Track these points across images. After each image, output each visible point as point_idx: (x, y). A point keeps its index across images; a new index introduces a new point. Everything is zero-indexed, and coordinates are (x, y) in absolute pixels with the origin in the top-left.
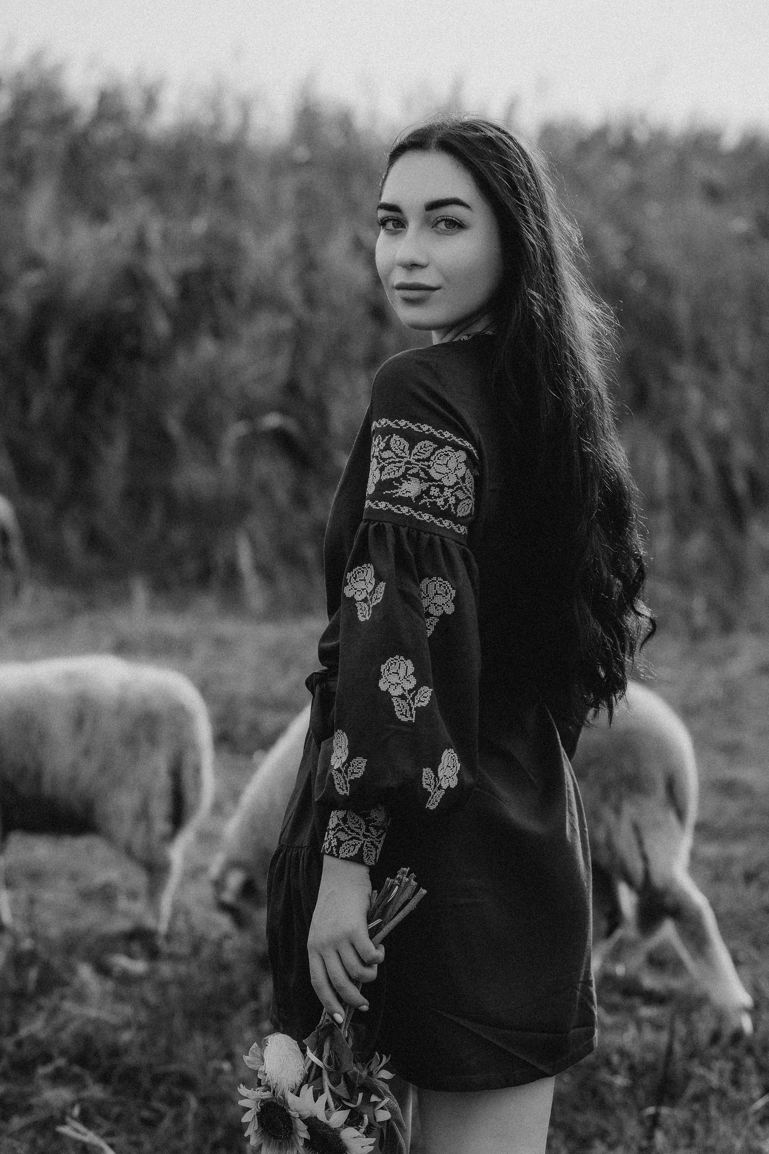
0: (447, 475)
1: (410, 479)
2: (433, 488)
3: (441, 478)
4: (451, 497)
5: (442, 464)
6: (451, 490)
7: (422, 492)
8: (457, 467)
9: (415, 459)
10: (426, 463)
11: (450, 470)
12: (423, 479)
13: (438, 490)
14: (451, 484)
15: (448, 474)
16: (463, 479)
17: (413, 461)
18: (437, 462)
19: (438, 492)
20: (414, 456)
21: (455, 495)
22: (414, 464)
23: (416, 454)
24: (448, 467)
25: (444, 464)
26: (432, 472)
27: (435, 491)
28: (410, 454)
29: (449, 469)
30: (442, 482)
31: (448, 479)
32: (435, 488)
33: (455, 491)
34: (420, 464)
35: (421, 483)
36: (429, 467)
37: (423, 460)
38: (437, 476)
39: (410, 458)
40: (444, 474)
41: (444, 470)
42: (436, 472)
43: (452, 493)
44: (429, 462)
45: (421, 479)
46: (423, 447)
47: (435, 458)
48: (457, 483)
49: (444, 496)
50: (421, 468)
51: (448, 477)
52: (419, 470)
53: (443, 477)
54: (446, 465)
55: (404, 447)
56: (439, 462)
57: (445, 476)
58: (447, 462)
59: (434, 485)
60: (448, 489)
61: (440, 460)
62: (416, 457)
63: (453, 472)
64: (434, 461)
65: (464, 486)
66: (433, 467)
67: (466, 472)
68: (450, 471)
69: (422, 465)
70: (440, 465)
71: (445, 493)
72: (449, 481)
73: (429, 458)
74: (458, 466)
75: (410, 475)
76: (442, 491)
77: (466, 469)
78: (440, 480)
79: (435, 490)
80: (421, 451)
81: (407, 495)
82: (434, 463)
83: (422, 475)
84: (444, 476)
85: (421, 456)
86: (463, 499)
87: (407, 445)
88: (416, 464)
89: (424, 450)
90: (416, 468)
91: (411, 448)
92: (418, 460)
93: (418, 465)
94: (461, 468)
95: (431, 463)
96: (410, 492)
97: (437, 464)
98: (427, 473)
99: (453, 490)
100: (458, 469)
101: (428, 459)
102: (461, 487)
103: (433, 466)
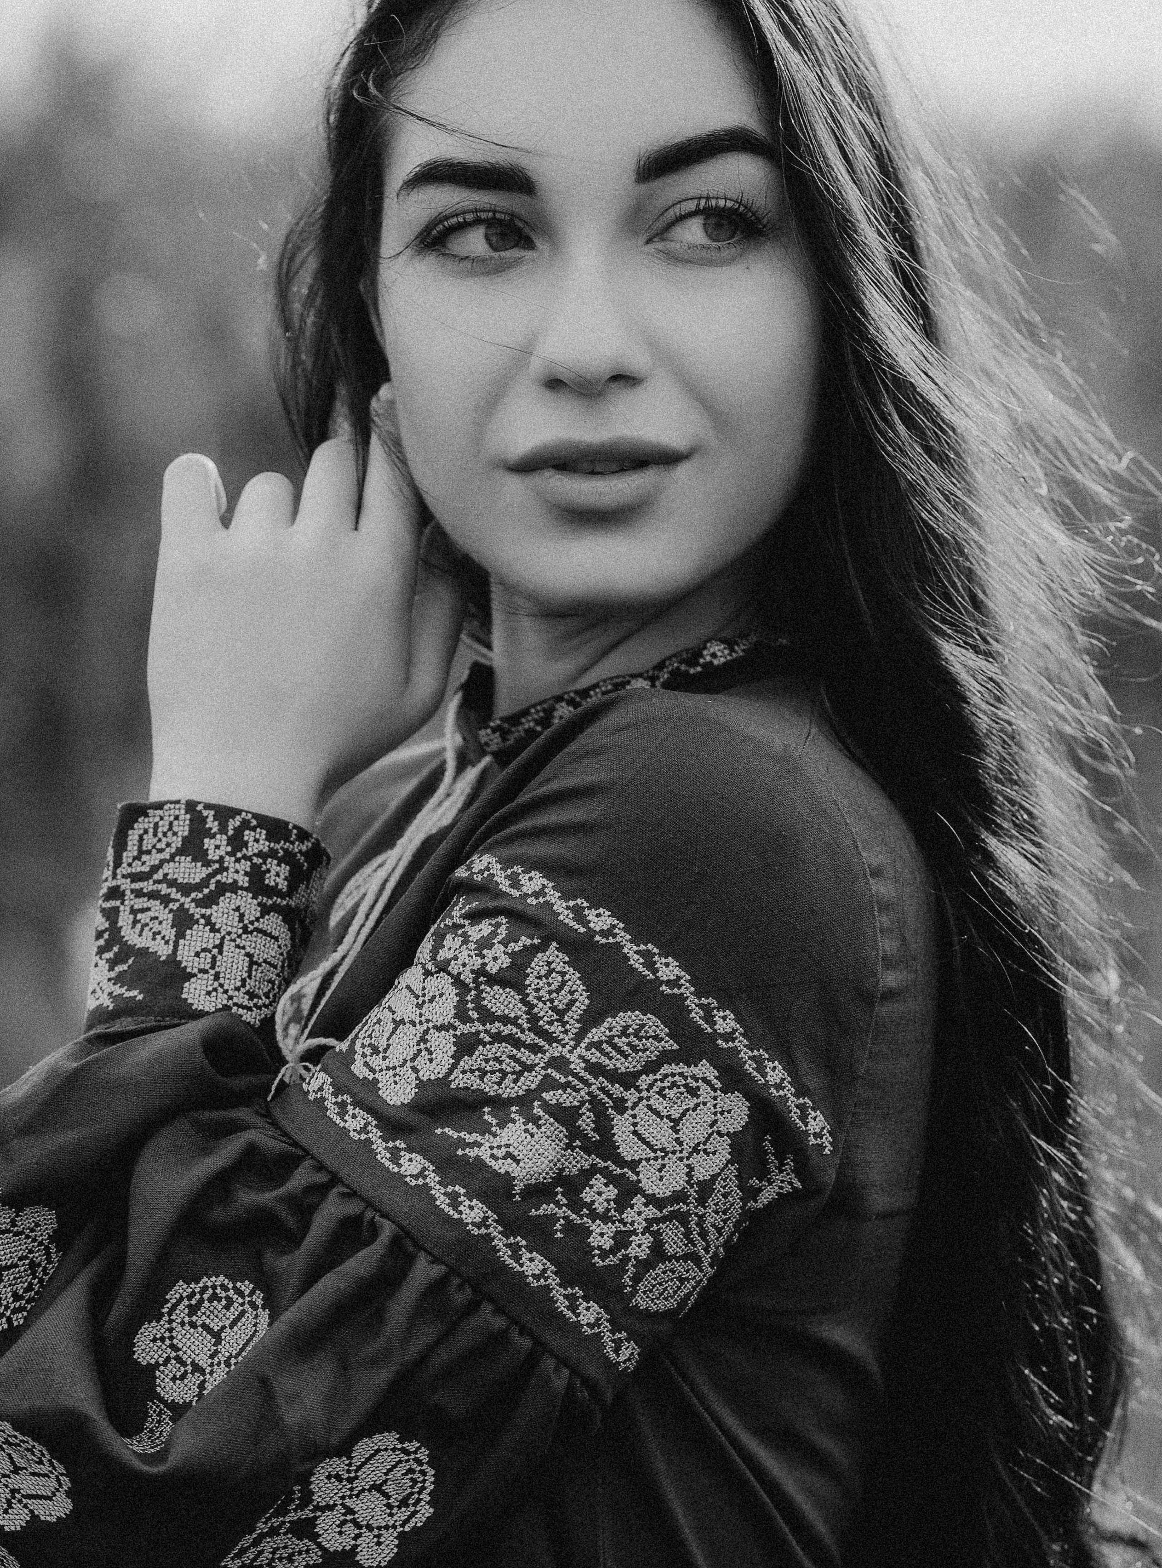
0: (663, 1158)
1: (539, 1118)
2: (598, 1181)
3: (640, 1160)
4: (643, 1234)
5: (665, 1113)
6: (651, 1212)
7: (561, 1179)
8: (704, 1144)
9: (586, 1061)
10: (617, 1090)
11: (681, 1144)
12: (585, 1137)
13: (612, 1192)
14: (662, 1190)
15: (667, 1153)
16: (705, 1189)
17: (578, 1066)
18: (652, 1102)
19: (608, 1201)
20: (588, 1049)
21: (656, 1235)
22: (576, 1075)
23: (598, 1045)
24: (677, 1132)
25: (668, 1117)
26: (621, 1128)
27: (600, 1194)
28: (579, 1038)
29: (677, 1140)
30: (637, 1174)
31: (660, 1170)
32: (606, 1185)
33: (664, 1219)
34: (597, 1083)
35: (569, 1146)
36: (620, 1106)
37: (614, 1076)
38: (629, 1150)
39: (570, 1052)
40: (655, 1151)
41: (660, 1133)
42: (635, 1133)
43: (649, 1222)
44: (627, 1089)
45: (574, 1133)
46: (631, 1030)
47: (651, 1086)
48: (679, 1197)
49: (621, 1221)
50: (593, 1099)
51: (664, 1166)
52: (582, 1103)
53: (648, 1160)
54: (676, 1122)
55: (572, 1002)
56: (657, 1103)
57: (656, 1159)
58: (683, 1114)
59: (605, 1172)
60: (646, 1205)
61: (664, 1097)
62: (595, 1056)
63: (685, 1154)
64: (644, 1094)
65: (696, 1215)
66: (630, 1112)
67: (722, 1170)
68: (678, 1148)
69: (602, 1089)
70: (658, 1114)
71: (629, 1215)
72: (661, 1179)
73: (636, 1075)
74: (708, 1139)
75: (545, 1106)
76: (623, 1202)
77: (728, 1162)
78: (633, 1165)
79: (603, 1189)
80: (621, 1042)
81: (502, 1166)
82: (641, 1099)
83: (586, 1122)
84: (652, 1155)
85: (611, 1058)
86: (674, 1256)
87: (583, 1000)
88: (581, 1079)
89: (629, 1044)
90: (577, 1091)
91: (591, 1019)
92: (595, 1069)
93: (589, 1085)
94: (714, 1153)
95: (631, 1096)
96: (518, 1162)
97: (649, 1107)
98: (604, 1125)
99: (659, 1215)
100: (705, 1151)
101: (628, 1080)
102: (688, 1213)
103: (633, 1108)
